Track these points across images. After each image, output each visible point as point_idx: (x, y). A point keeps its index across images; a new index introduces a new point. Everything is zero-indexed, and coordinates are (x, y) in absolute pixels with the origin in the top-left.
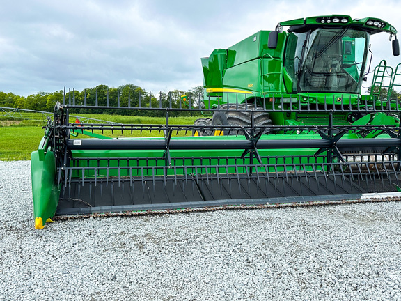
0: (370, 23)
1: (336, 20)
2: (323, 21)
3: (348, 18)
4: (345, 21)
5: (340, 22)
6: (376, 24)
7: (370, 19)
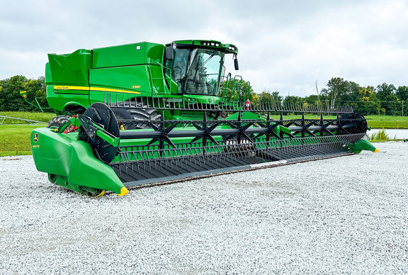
0: (230, 48)
1: (213, 44)
2: (205, 44)
3: (219, 43)
4: (217, 45)
5: (215, 46)
6: (233, 49)
7: (231, 46)
